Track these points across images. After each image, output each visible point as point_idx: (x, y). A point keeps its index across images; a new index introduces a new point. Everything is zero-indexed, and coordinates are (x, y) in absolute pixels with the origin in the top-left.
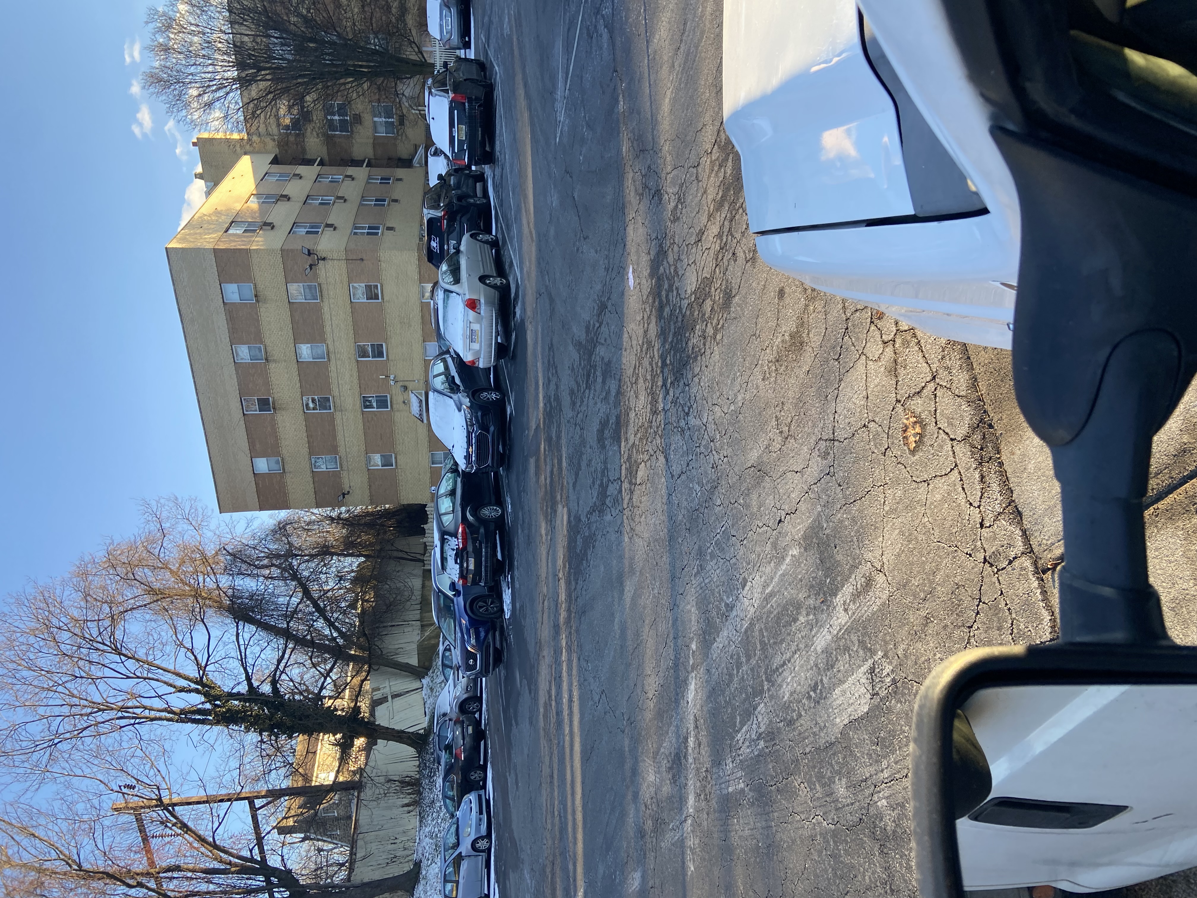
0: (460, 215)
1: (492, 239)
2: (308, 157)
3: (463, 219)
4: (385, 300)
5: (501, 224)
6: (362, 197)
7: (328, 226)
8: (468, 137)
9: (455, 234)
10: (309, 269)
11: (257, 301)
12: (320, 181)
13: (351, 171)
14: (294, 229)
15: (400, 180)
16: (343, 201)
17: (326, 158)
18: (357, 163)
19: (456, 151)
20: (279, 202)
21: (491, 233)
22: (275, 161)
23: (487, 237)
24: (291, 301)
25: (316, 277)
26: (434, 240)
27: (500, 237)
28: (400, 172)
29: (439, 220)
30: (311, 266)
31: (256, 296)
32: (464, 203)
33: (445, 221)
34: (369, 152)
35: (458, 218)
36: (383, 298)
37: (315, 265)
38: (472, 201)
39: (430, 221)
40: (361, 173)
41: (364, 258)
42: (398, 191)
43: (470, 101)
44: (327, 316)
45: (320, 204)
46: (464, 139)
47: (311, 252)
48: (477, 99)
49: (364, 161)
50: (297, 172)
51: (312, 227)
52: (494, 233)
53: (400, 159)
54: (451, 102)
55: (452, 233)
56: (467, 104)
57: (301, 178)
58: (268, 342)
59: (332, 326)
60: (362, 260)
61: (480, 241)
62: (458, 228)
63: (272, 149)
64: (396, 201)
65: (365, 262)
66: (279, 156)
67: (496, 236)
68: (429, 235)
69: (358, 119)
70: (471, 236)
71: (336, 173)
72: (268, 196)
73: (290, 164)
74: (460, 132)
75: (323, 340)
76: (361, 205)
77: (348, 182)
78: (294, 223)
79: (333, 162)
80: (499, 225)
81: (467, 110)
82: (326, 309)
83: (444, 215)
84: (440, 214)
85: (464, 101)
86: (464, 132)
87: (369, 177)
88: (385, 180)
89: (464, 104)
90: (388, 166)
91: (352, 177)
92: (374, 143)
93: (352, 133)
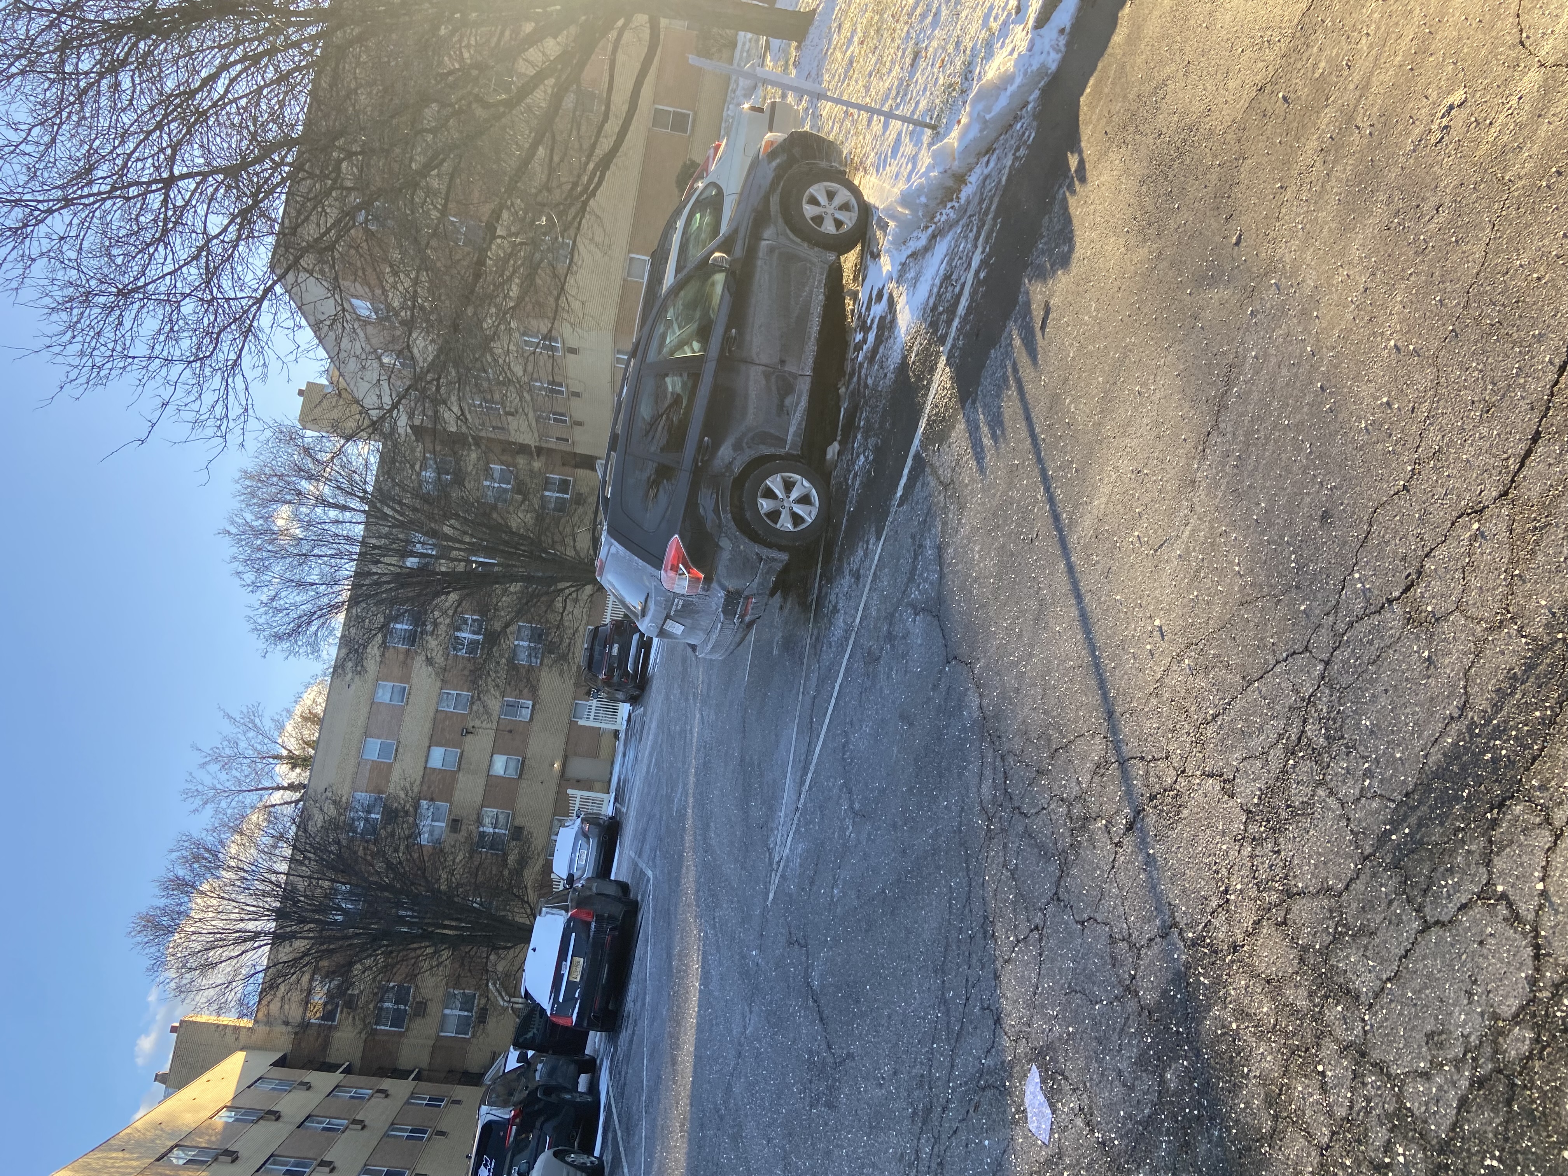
0: (542, 1118)
1: (592, 1162)
2: (331, 1060)
3: (546, 1126)
5: (615, 1131)
6: (392, 1124)
7: (323, 1163)
8: (585, 977)
9: (527, 1153)
12: (335, 1096)
13: (387, 1084)
14: (267, 1165)
15: (458, 1102)
16: (359, 1127)
17: (358, 1064)
18: (400, 1074)
19: (561, 1000)
20: (261, 1122)
21: (590, 1151)
22: (281, 1063)
23: (584, 1159)
26: (486, 1166)
27: (608, 1158)
28: (462, 1092)
29: (504, 1125)
32: (554, 1098)
33: (514, 1128)
34: (424, 1060)
35: (538, 1124)
38: (568, 1096)
39: (488, 1127)
40: (400, 1088)
42: (449, 1119)
43: (600, 919)
45: (324, 1129)
46: (578, 980)
48: (611, 918)
49: (412, 1072)
50: (306, 1080)
51: (297, 1165)
52: (597, 1153)
53: (466, 1073)
54: (569, 921)
55: (520, 1152)
56: (593, 925)
57: (309, 1088)
61: (571, 1164)
62: (533, 1144)
63: (284, 1042)
64: (443, 1133)
66: (289, 1057)
67: (600, 1159)
68: (479, 1153)
69: (421, 1009)
70: (555, 1154)
71: (365, 1086)
72: (249, 1111)
73: (302, 1068)
74: (573, 969)
76: (386, 1135)
77: (378, 1099)
78: (272, 1156)
79: (366, 1071)
80: (610, 1136)
81: (592, 934)
83: (515, 1117)
84: (506, 1114)
85: (589, 919)
86: (580, 969)
87: (412, 1096)
88: (435, 1101)
89: (589, 924)
90: (446, 1081)
91: (385, 1094)
92: (434, 1046)
93: (407, 1029)
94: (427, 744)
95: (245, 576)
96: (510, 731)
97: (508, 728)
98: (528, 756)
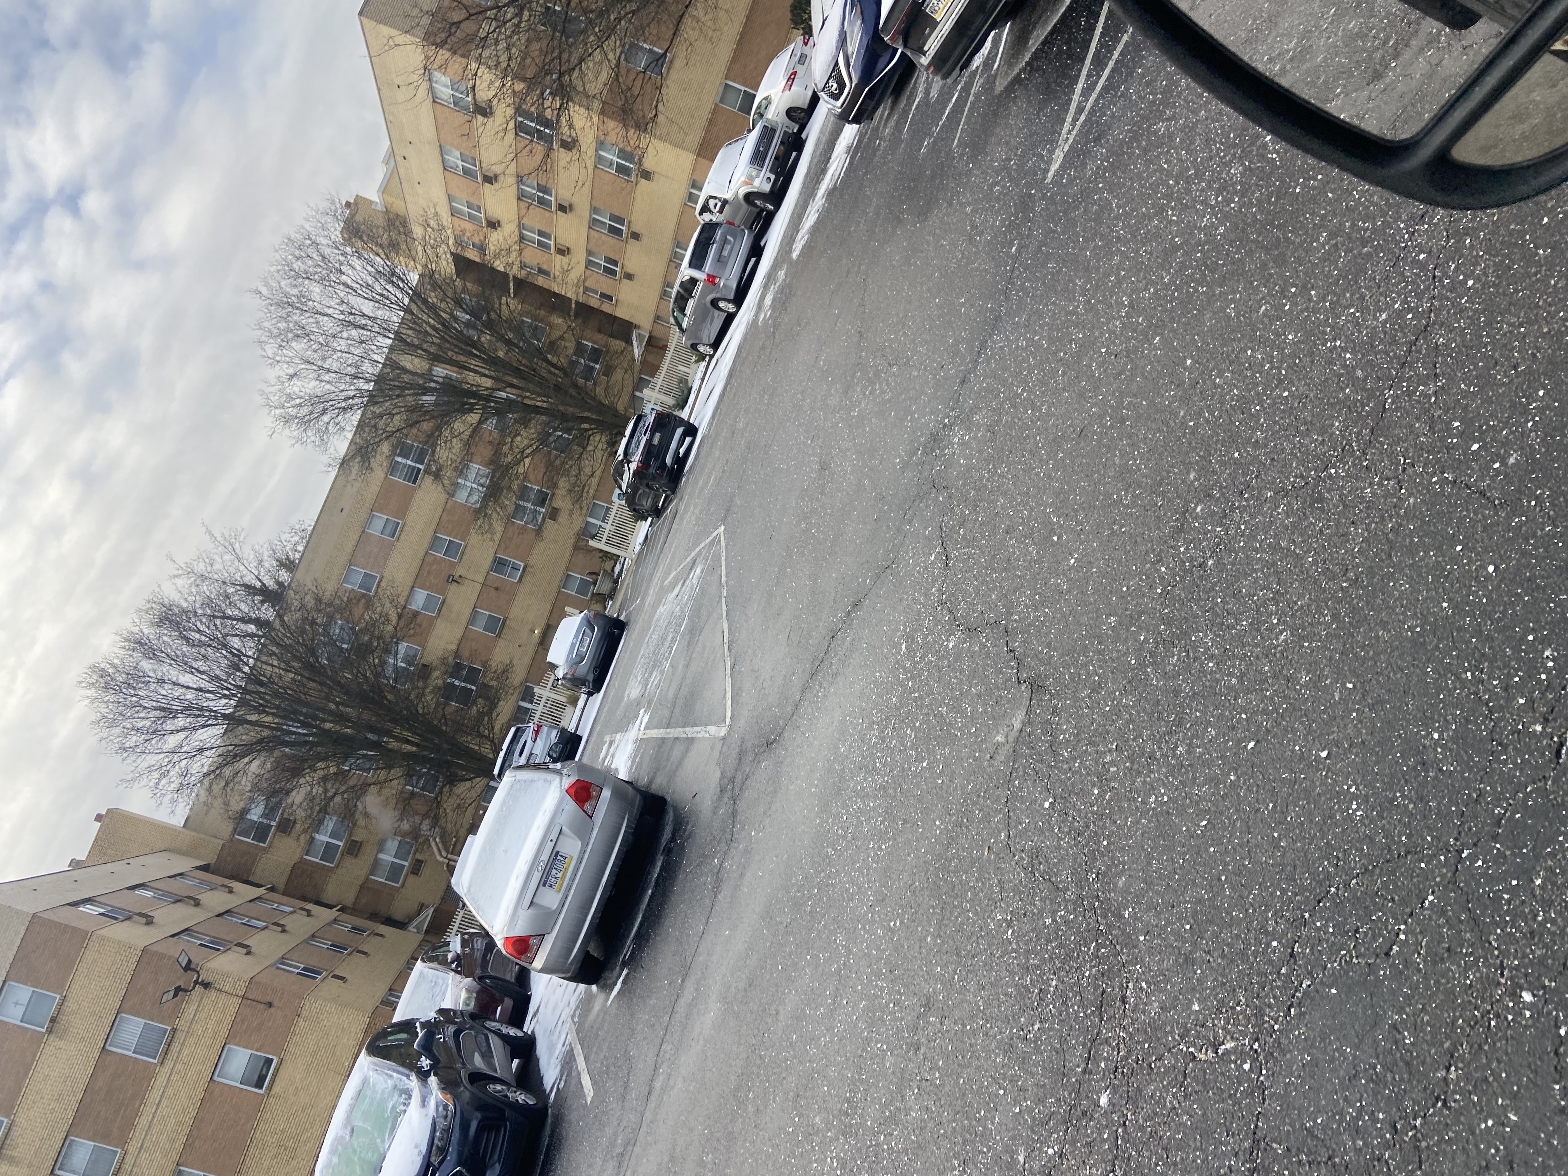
2: (255, 878)
4: (273, 1092)
6: (312, 936)
7: (238, 948)
10: (172, 993)
11: (50, 1031)
12: (255, 904)
13: (310, 906)
14: (180, 935)
15: (380, 936)
16: (280, 929)
17: (282, 887)
18: (326, 903)
20: (181, 902)
22: (204, 868)
24: (108, 1047)
25: (176, 1012)
28: (385, 930)
30: (178, 990)
31: (53, 1020)
36: (270, 1088)
37: (186, 991)
40: (324, 914)
41: (276, 1003)
44: (154, 1096)
45: (243, 924)
47: (193, 966)
49: (337, 904)
50: (228, 886)
51: (212, 942)
53: (391, 917)
57: (231, 892)
58: (21, 1119)
59: (153, 1117)
60: (270, 1005)
63: (207, 856)
64: (363, 953)
65: (273, 1010)
66: (212, 867)
71: (287, 904)
72: (169, 894)
73: (225, 877)
75: (123, 1142)
76: (306, 942)
77: (301, 916)
78: (187, 929)
79: (290, 893)
82: (161, 1080)
87: (335, 922)
88: (357, 930)
90: (370, 918)
91: (309, 914)
92: (362, 887)
93: (337, 866)
94: (411, 584)
95: (267, 347)
96: (497, 589)
97: (495, 585)
98: (511, 616)
